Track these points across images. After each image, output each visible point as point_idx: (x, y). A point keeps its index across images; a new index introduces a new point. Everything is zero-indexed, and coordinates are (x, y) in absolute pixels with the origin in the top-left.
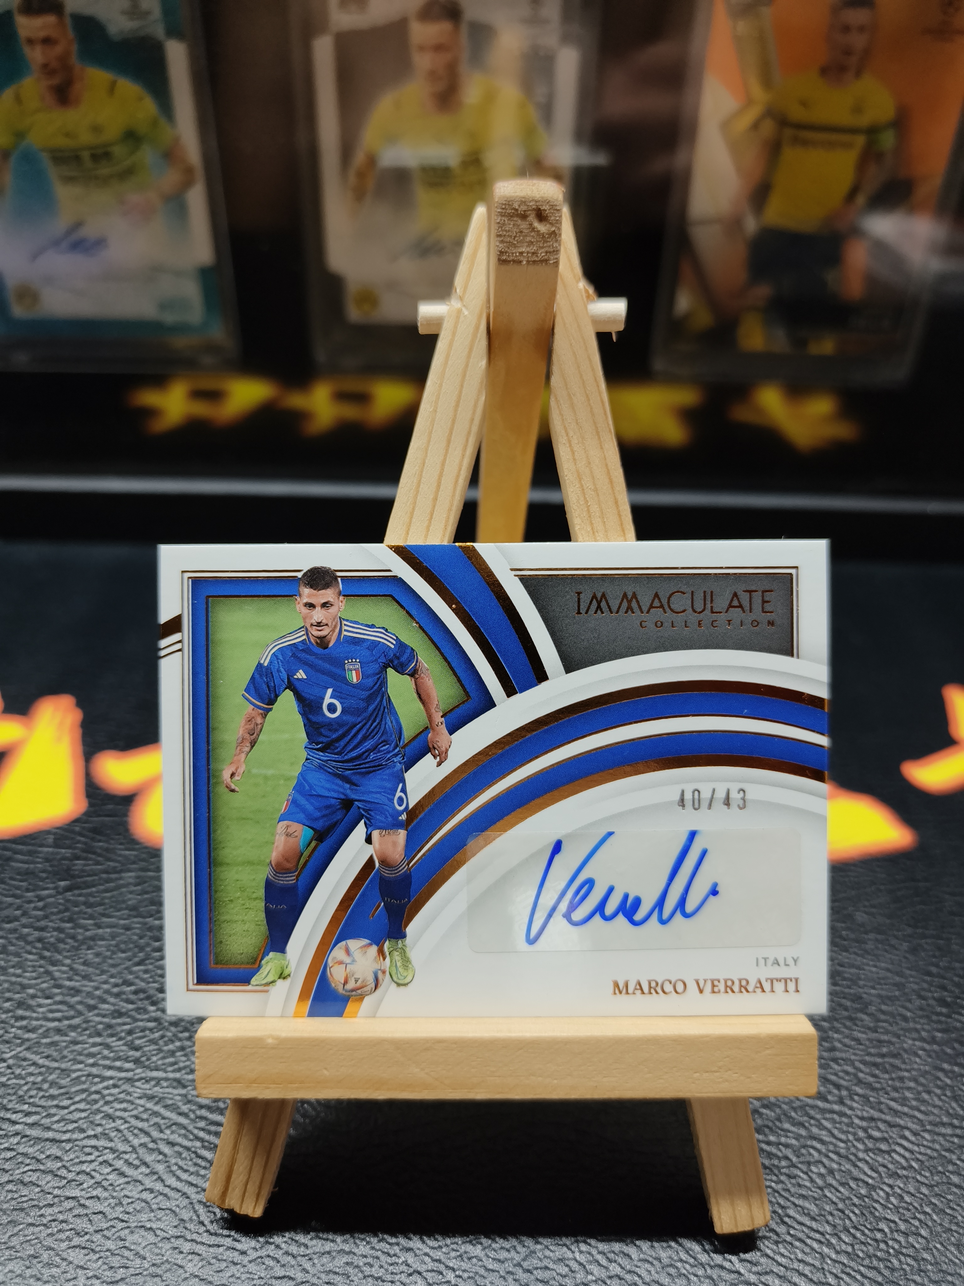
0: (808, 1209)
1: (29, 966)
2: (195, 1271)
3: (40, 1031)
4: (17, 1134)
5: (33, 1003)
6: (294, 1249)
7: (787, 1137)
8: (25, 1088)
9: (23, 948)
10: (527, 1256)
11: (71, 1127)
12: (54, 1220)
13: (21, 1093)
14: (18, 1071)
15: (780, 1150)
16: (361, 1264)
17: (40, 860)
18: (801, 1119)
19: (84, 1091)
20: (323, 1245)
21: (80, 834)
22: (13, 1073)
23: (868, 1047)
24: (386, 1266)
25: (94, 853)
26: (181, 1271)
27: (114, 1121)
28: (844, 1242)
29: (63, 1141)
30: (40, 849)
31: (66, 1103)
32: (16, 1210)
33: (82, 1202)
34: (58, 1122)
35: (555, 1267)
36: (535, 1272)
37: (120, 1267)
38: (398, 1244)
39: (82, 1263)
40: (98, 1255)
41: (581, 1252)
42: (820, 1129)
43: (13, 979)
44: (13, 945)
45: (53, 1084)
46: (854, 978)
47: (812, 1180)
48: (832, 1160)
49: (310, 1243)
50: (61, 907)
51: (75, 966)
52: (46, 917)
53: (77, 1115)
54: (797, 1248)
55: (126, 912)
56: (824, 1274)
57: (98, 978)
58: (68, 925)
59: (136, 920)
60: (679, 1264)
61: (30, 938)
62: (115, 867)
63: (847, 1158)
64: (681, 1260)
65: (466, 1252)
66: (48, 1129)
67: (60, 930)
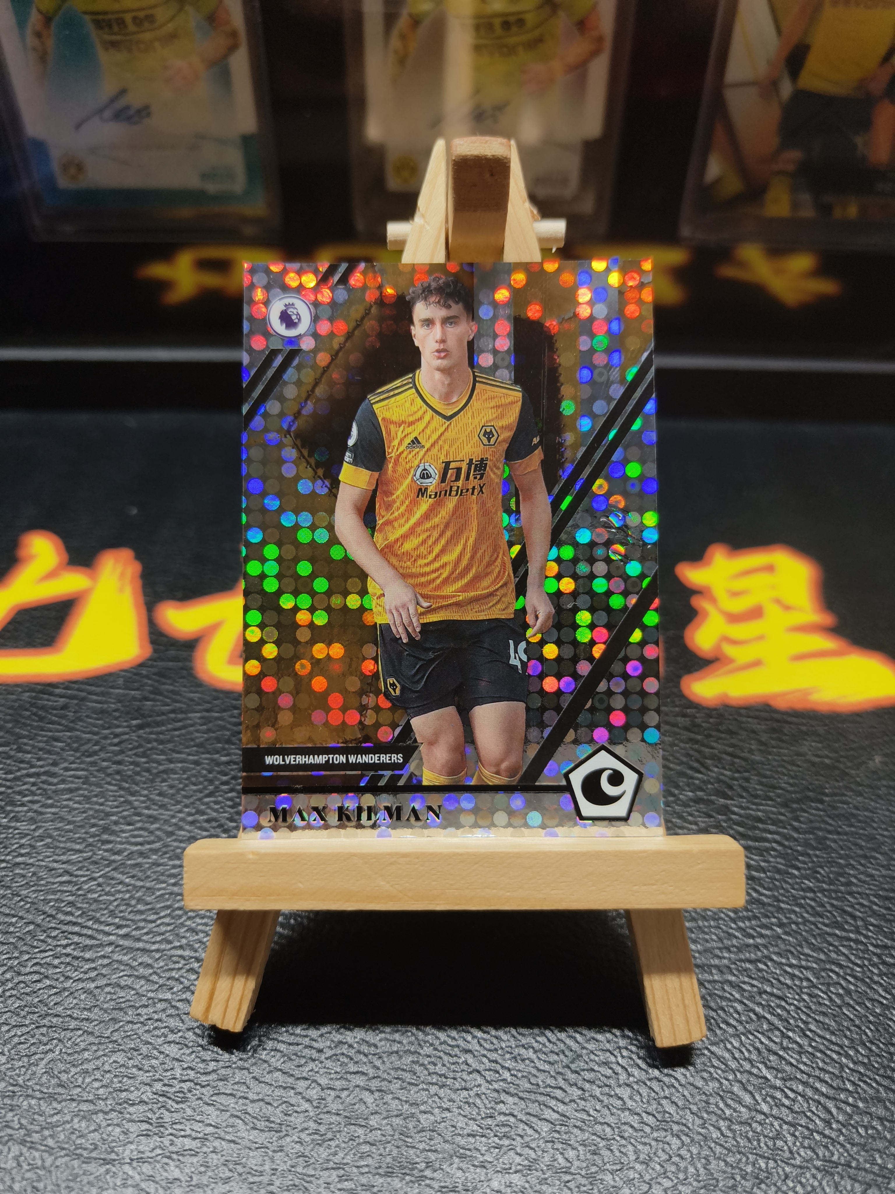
0: (827, 1024)
1: (111, 796)
2: (278, 1065)
3: (125, 854)
4: (111, 944)
5: (116, 828)
6: (365, 1048)
7: (808, 961)
8: (115, 904)
9: (103, 779)
10: (574, 1059)
11: (158, 939)
12: (150, 1019)
13: (111, 908)
14: (108, 889)
15: (802, 973)
16: (426, 1062)
17: (113, 701)
18: (820, 945)
19: (168, 907)
20: (390, 1045)
21: (147, 677)
22: (103, 890)
23: (881, 883)
24: (448, 1065)
25: (161, 694)
26: (266, 1065)
27: (197, 934)
28: (862, 1054)
29: (152, 951)
30: (112, 690)
31: (153, 917)
32: (115, 1009)
33: (174, 1003)
34: (147, 934)
35: (600, 1069)
36: (582, 1073)
37: (211, 1060)
38: (458, 1046)
39: (177, 1057)
40: (191, 1050)
41: (623, 1057)
42: (838, 955)
43: (97, 807)
44: (95, 777)
45: (139, 900)
46: (868, 820)
47: (831, 1000)
48: (850, 982)
49: (379, 1044)
50: (136, 744)
51: (152, 796)
52: (122, 752)
53: (163, 929)
54: (818, 1058)
55: (195, 749)
56: (844, 1082)
57: (173, 808)
58: (143, 760)
59: (203, 756)
60: (712, 1070)
61: (109, 771)
62: (181, 708)
63: (863, 981)
64: (713, 1066)
65: (519, 1055)
66: (139, 940)
67: (136, 764)
